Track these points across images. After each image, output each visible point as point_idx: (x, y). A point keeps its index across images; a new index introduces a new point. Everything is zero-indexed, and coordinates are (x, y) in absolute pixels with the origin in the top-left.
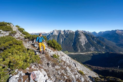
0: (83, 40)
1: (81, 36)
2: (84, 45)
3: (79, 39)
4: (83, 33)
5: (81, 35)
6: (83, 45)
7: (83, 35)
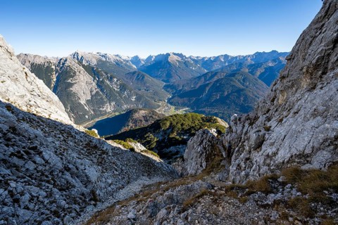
0: (83, 86)
1: (77, 73)
2: (87, 101)
3: (71, 85)
4: (84, 66)
5: (75, 73)
6: (83, 102)
7: (82, 72)
